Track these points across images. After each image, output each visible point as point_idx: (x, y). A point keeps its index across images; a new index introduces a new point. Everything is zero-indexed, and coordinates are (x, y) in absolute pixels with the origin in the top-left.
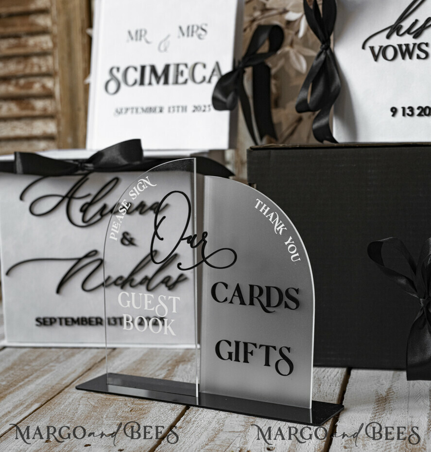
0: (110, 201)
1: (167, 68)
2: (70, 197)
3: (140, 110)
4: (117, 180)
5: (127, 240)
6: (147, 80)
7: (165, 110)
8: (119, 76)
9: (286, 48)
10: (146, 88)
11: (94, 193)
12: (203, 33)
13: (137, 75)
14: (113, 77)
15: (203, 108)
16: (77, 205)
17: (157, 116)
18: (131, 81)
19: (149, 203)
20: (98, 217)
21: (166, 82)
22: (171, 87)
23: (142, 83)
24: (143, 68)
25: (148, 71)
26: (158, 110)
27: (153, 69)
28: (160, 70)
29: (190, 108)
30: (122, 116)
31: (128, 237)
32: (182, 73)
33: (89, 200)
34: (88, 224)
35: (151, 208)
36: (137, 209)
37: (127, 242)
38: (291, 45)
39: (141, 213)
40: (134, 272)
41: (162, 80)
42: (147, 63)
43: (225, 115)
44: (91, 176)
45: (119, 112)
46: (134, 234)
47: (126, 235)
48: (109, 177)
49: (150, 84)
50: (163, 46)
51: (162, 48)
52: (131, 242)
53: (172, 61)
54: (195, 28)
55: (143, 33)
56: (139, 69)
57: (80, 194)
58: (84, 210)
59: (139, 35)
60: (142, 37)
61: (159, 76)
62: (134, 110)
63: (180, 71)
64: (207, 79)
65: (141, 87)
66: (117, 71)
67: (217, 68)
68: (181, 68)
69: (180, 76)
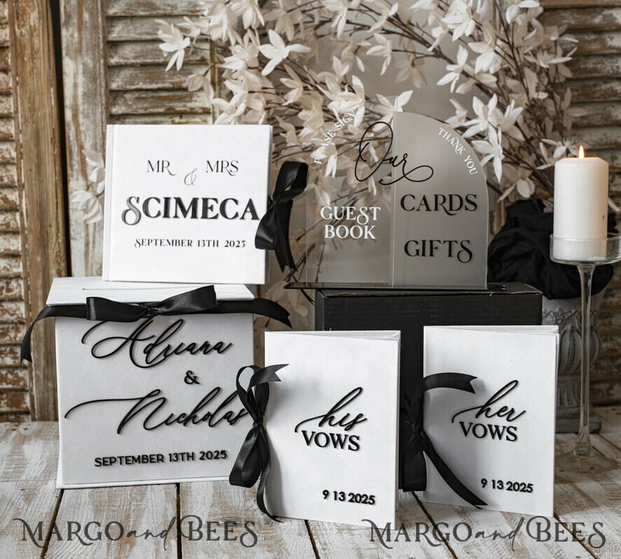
0: (174, 343)
2: (133, 339)
3: (165, 242)
4: (181, 323)
6: (172, 213)
7: (195, 244)
11: (157, 334)
12: (234, 169)
13: (161, 207)
14: (132, 208)
15: (236, 243)
16: (140, 346)
17: (185, 248)
18: (153, 212)
20: (162, 358)
21: (194, 215)
23: (167, 215)
24: (167, 200)
25: (173, 203)
26: (186, 243)
27: (179, 201)
32: (212, 207)
33: (152, 342)
34: (151, 364)
35: (215, 348)
36: (200, 349)
42: (172, 195)
44: (154, 318)
45: (140, 243)
47: (189, 374)
48: (173, 319)
50: (188, 179)
51: (189, 181)
53: (200, 196)
54: (225, 164)
56: (163, 201)
57: (144, 336)
58: (148, 351)
59: (161, 166)
60: (164, 169)
61: (187, 209)
62: (159, 242)
63: (209, 206)
64: (240, 216)
65: (166, 219)
66: (138, 202)
67: (250, 205)
68: (211, 203)
69: (209, 211)
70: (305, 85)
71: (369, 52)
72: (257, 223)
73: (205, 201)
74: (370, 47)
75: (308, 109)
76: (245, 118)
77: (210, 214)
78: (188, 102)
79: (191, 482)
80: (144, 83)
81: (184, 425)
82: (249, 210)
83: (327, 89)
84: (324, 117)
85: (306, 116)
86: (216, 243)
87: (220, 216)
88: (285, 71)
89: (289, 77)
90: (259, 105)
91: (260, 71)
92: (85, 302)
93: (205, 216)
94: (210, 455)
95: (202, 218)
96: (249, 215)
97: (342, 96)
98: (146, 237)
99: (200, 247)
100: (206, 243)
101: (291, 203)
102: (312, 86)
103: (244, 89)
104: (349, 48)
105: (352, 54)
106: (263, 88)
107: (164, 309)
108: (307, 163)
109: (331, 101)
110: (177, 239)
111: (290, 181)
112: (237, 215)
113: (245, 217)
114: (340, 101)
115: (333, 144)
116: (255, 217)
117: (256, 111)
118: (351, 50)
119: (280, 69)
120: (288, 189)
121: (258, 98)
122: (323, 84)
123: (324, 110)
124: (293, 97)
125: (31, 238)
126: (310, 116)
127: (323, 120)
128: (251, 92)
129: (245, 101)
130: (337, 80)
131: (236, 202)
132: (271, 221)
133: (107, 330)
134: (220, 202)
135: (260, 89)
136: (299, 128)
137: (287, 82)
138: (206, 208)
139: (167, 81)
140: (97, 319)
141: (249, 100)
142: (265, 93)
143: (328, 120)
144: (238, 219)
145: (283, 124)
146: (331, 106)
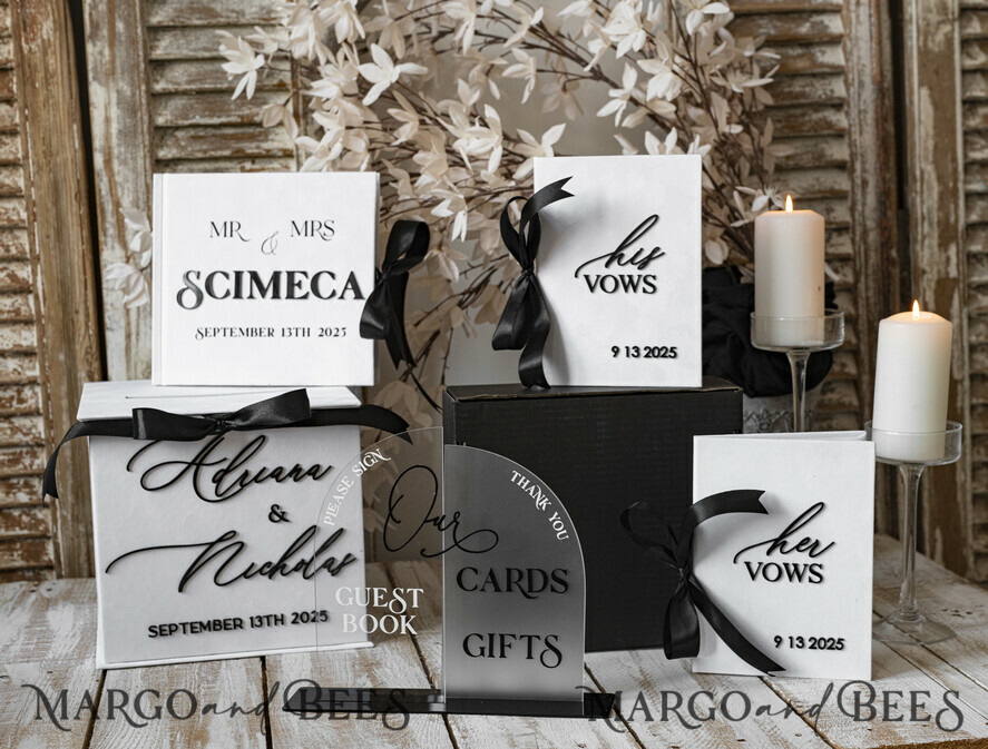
0: (253, 467)
1: (276, 276)
2: (198, 463)
3: (237, 332)
4: (263, 438)
5: (277, 515)
6: (245, 291)
7: (278, 333)
8: (201, 284)
9: (433, 252)
10: (245, 302)
11: (231, 457)
12: (328, 232)
13: (231, 284)
14: (190, 286)
15: (334, 332)
16: (207, 473)
17: (265, 339)
18: (219, 291)
19: (306, 467)
20: (238, 487)
21: (276, 295)
22: (283, 301)
23: (238, 295)
24: (238, 275)
25: (246, 278)
26: (266, 332)
27: (254, 276)
28: (266, 279)
29: (315, 332)
30: (208, 340)
31: (278, 511)
32: (299, 285)
33: (224, 466)
34: (222, 497)
35: (309, 473)
36: (290, 475)
37: (277, 518)
38: (440, 247)
39: (295, 480)
40: (287, 556)
41: (270, 293)
42: (246, 268)
43: (370, 343)
44: (226, 435)
45: (203, 333)
46: (285, 506)
47: (275, 508)
48: (252, 435)
49: (251, 297)
51: (267, 248)
52: (283, 518)
53: (284, 269)
54: (316, 226)
55: (235, 226)
56: (233, 276)
57: (211, 459)
58: (217, 480)
59: (229, 229)
60: (234, 233)
61: (265, 286)
62: (228, 332)
63: (296, 281)
64: (339, 294)
65: (237, 301)
66: (198, 277)
67: (352, 279)
68: (298, 277)
69: (296, 288)
70: (422, 117)
71: (506, 73)
72: (362, 303)
73: (291, 275)
74: (506, 66)
75: (425, 150)
76: (341, 163)
77: (298, 292)
78: (262, 141)
79: (280, 655)
80: (201, 117)
81: (270, 578)
82: (350, 286)
83: (451, 123)
84: (448, 160)
85: (423, 159)
86: (307, 332)
87: (312, 295)
88: (394, 99)
89: (400, 107)
90: (360, 145)
91: (361, 99)
92: (130, 415)
93: (290, 296)
94: (305, 618)
95: (288, 298)
96: (350, 294)
97: (471, 133)
98: (211, 326)
99: (285, 338)
100: (294, 332)
101: (406, 276)
102: (431, 118)
103: (340, 123)
104: (479, 67)
105: (484, 77)
106: (365, 122)
107: (239, 423)
108: (428, 222)
109: (456, 139)
110: (254, 326)
111: (404, 246)
112: (334, 294)
113: (345, 296)
114: (469, 139)
115: (462, 197)
116: (358, 296)
117: (356, 154)
118: (482, 71)
119: (387, 97)
120: (401, 258)
121: (358, 135)
122: (446, 116)
123: (447, 151)
124: (406, 133)
125: (50, 330)
126: (430, 160)
127: (446, 165)
128: (348, 128)
129: (341, 139)
130: (464, 110)
131: (333, 275)
132: (380, 302)
133: (161, 452)
134: (311, 276)
135: (361, 124)
136: (414, 175)
137: (397, 114)
138: (291, 285)
139: (233, 113)
140: (147, 438)
141: (346, 139)
142: (368, 128)
143: (453, 164)
144: (335, 299)
145: (393, 171)
146: (456, 146)
